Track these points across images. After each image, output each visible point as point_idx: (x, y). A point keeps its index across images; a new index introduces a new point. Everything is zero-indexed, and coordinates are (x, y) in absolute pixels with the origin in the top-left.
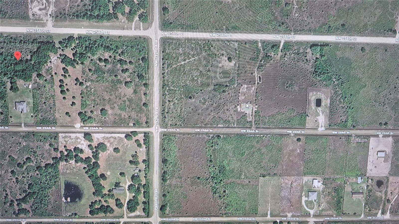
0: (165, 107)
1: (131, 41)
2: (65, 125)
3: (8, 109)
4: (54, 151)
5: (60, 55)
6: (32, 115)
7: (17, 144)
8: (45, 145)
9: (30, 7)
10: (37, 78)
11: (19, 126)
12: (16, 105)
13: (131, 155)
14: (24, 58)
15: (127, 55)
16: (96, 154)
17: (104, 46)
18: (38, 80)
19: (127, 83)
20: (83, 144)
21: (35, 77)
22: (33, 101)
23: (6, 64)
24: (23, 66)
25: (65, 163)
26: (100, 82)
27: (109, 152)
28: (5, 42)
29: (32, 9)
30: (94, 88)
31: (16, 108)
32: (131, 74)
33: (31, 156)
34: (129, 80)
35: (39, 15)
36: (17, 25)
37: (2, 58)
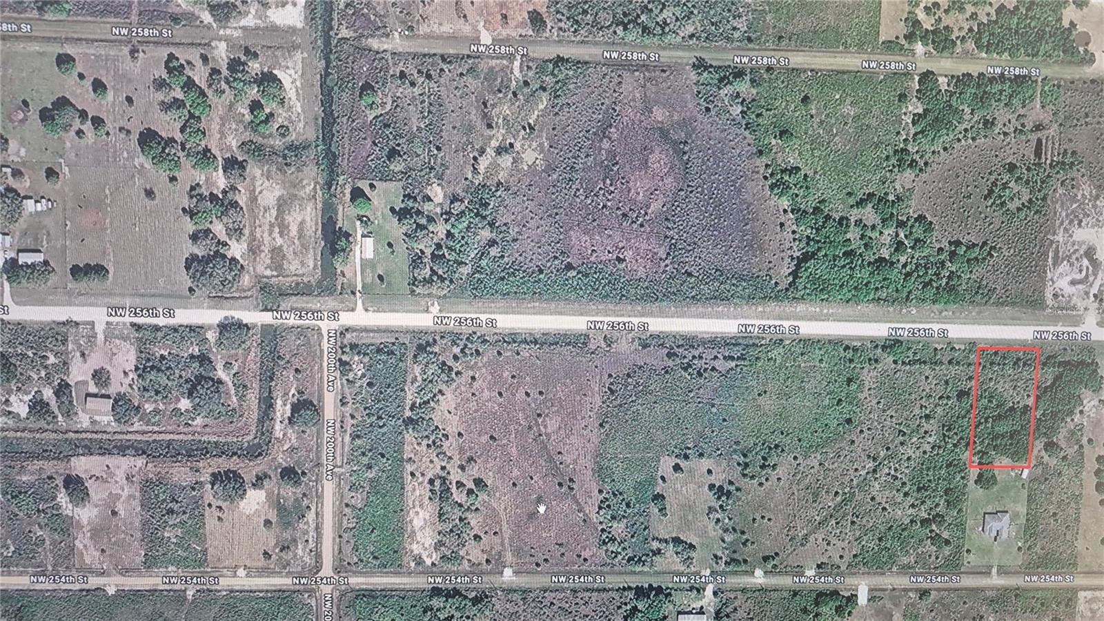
2: (1095, 569)
3: (964, 532)
6: (1020, 544)
7: (974, 619)
9: (1049, 275)
10: (1043, 453)
11: (984, 573)
12: (984, 520)
14: (1018, 402)
18: (1046, 458)
21: (1039, 451)
22: (1028, 510)
24: (1014, 422)
28: (980, 364)
29: (1053, 283)
31: (983, 530)
35: (1069, 297)
36: (1015, 321)
37: (966, 403)
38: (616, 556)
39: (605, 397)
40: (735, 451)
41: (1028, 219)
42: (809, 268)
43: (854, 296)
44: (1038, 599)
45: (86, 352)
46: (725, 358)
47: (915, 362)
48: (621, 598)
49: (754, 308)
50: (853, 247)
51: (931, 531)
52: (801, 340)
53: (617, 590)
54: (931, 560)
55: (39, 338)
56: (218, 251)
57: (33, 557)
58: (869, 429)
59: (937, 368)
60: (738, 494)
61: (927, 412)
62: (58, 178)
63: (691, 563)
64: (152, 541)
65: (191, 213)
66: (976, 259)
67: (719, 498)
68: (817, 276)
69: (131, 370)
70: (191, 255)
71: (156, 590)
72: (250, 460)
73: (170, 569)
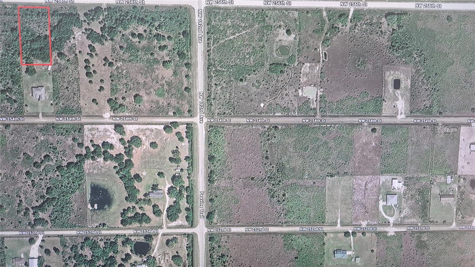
0: (211, 92)
1: (170, 12)
2: (91, 114)
3: (23, 96)
4: (78, 146)
5: (86, 29)
6: (51, 102)
7: (33, 138)
8: (67, 140)
10: (57, 58)
11: (35, 116)
12: (32, 90)
13: (172, 151)
14: (42, 33)
15: (165, 29)
16: (129, 150)
17: (137, 18)
18: (59, 61)
19: (165, 63)
20: (113, 138)
21: (55, 57)
22: (53, 86)
24: (41, 43)
25: (92, 161)
26: (133, 62)
27: (145, 147)
28: (20, 15)
30: (126, 69)
31: (32, 95)
32: (170, 51)
33: (50, 153)
34: (167, 59)
37: (16, 34)
44: (64, 129)
51: (7, 96)
54: (8, 110)
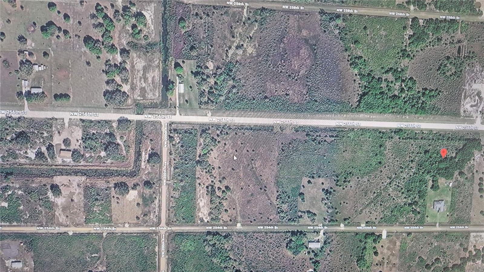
2: (477, 224)
3: (426, 208)
4: (463, 251)
6: (448, 214)
7: (429, 244)
8: (456, 245)
9: (462, 103)
11: (433, 225)
12: (434, 204)
14: (449, 155)
18: (459, 179)
21: (457, 175)
22: (451, 200)
23: (431, 161)
24: (447, 163)
25: (472, 263)
28: (433, 139)
29: (464, 106)
31: (433, 208)
33: (440, 257)
35: (470, 112)
36: (448, 121)
37: (428, 155)
38: (283, 219)
39: (280, 153)
40: (333, 175)
41: (454, 79)
42: (365, 99)
43: (383, 110)
44: (454, 236)
45: (61, 131)
46: (330, 136)
47: (408, 138)
48: (285, 235)
49: (342, 115)
50: (383, 90)
51: (413, 208)
52: (361, 129)
53: (284, 232)
54: (412, 220)
55: (40, 125)
56: (118, 88)
57: (37, 219)
58: (388, 166)
59: (416, 141)
60: (334, 193)
61: (412, 159)
62: (48, 56)
63: (315, 221)
64: (88, 212)
65: (107, 73)
66: (433, 96)
67: (326, 194)
68: (368, 102)
69: (80, 139)
70: (106, 90)
71: (90, 233)
72: (131, 178)
73: (96, 224)
